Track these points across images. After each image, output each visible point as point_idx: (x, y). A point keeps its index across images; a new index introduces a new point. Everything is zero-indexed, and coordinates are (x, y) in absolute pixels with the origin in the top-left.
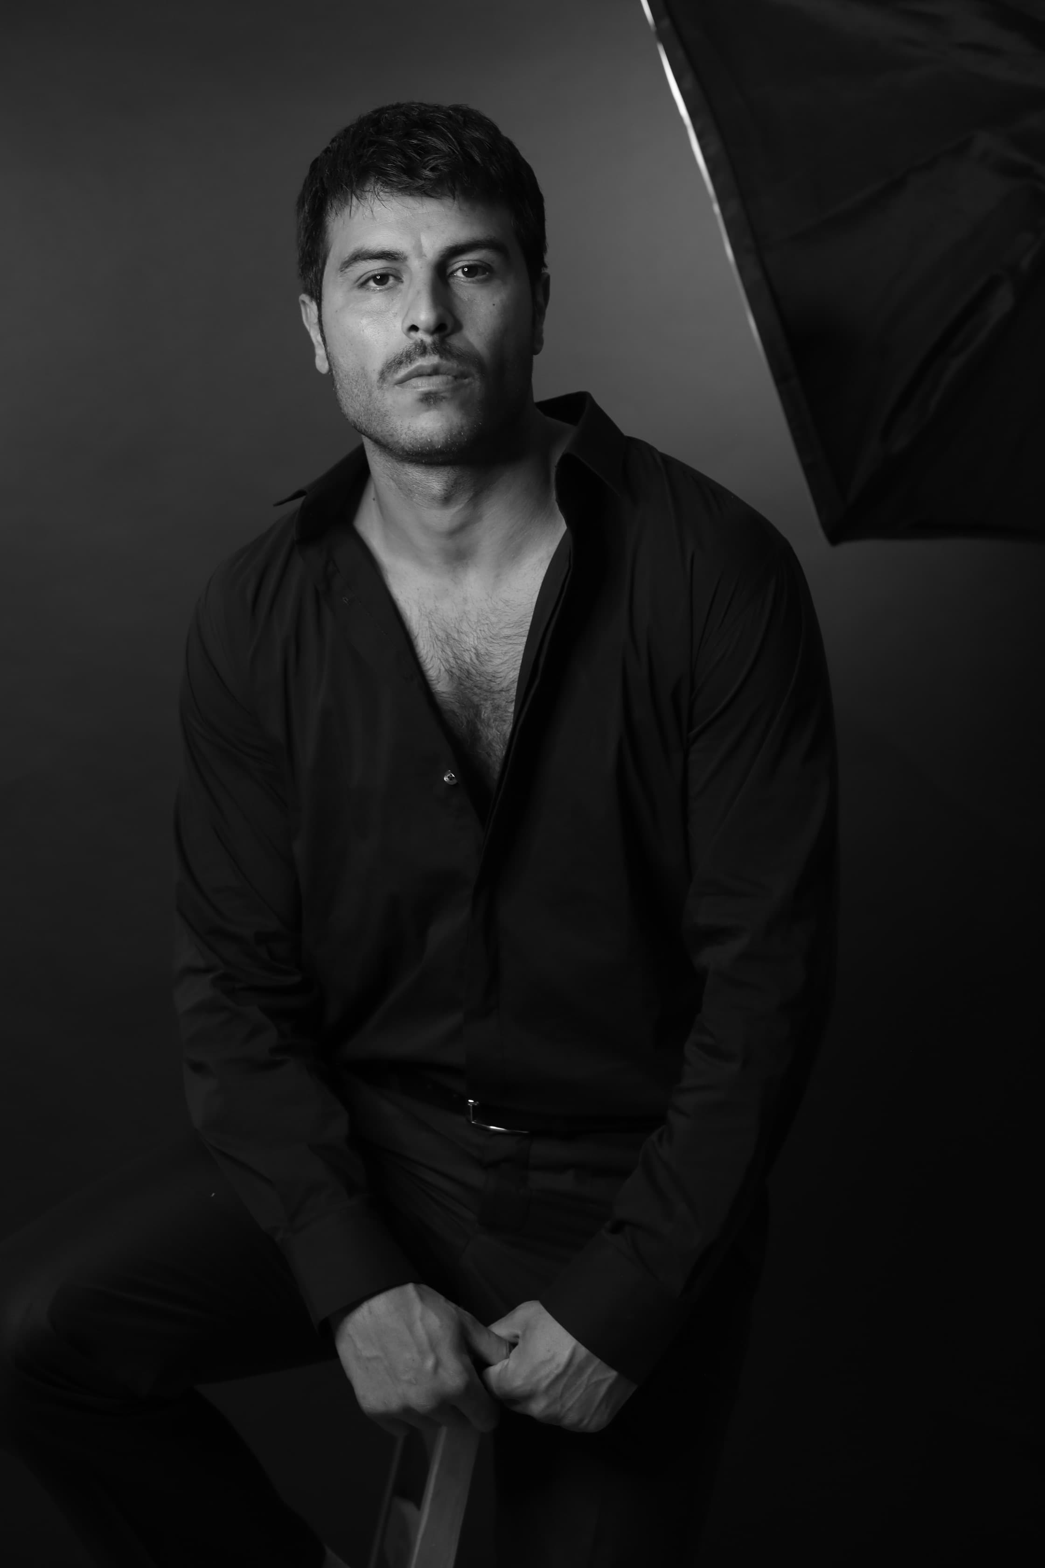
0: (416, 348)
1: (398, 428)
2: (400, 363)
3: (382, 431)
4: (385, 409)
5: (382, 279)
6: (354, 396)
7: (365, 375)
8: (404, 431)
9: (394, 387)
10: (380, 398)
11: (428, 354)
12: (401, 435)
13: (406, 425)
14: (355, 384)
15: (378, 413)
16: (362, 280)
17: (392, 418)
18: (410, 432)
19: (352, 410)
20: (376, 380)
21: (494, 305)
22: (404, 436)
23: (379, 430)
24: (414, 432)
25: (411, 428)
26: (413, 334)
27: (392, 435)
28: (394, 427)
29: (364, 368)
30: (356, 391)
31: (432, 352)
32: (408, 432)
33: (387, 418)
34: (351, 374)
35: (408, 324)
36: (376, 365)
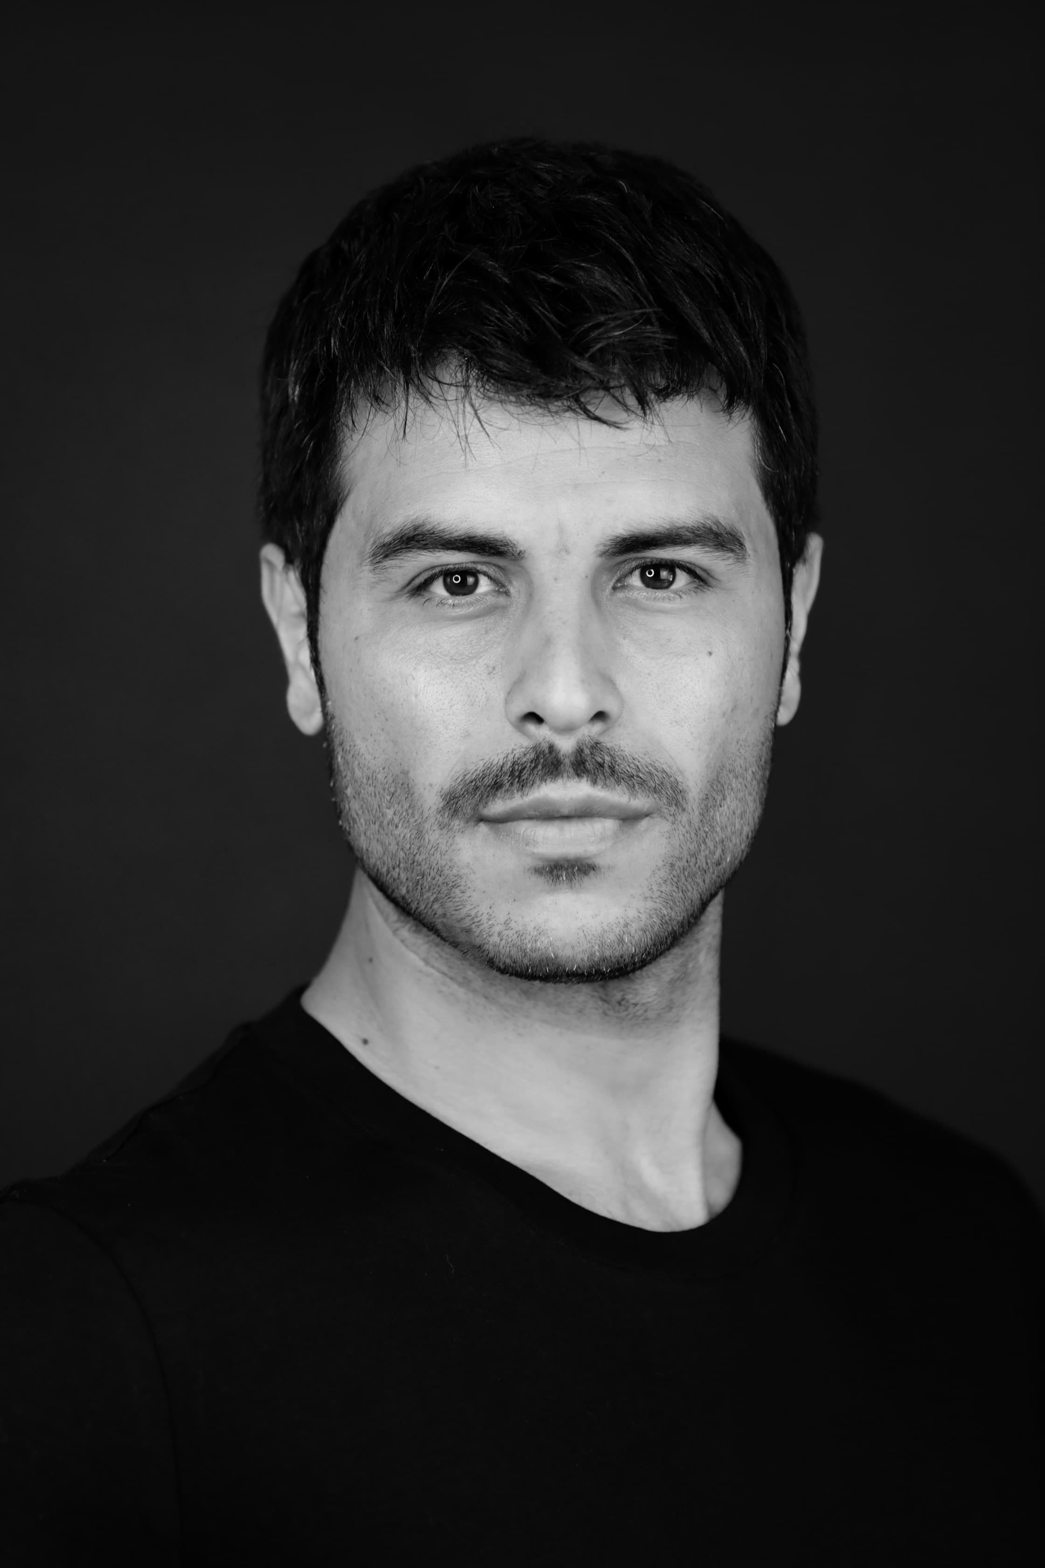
1: (484, 918)
2: (497, 786)
3: (444, 915)
4: (455, 871)
6: (385, 822)
8: (497, 929)
10: (443, 847)
11: (565, 775)
12: (490, 936)
13: (502, 918)
14: (388, 798)
15: (438, 877)
16: (418, 581)
17: (468, 894)
18: (511, 933)
19: (380, 848)
20: (434, 808)
23: (440, 912)
24: (520, 935)
25: (513, 924)
26: (532, 727)
27: (468, 931)
28: (473, 913)
29: (408, 772)
30: (390, 813)
31: (571, 770)
32: (506, 932)
33: (457, 891)
34: (380, 777)
35: (521, 707)
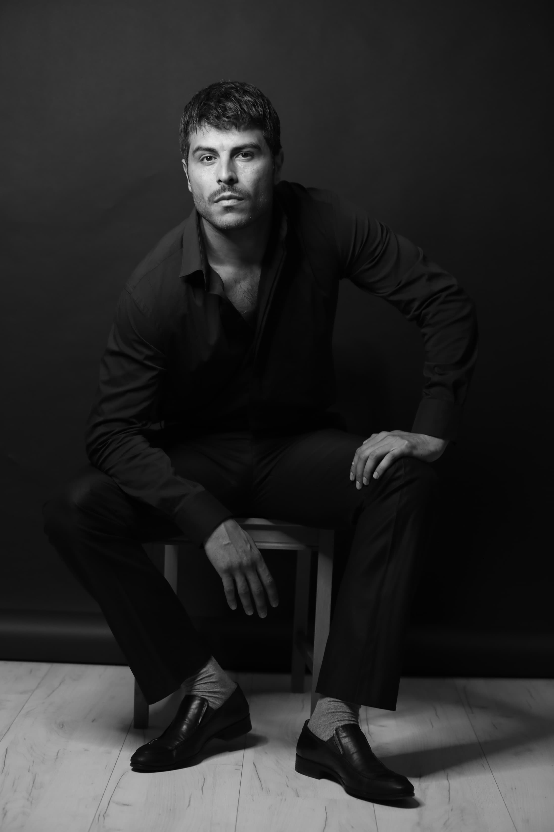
0: (221, 189)
5: (209, 159)
7: (203, 197)
9: (214, 203)
21: (254, 169)
22: (219, 223)
36: (207, 194)
